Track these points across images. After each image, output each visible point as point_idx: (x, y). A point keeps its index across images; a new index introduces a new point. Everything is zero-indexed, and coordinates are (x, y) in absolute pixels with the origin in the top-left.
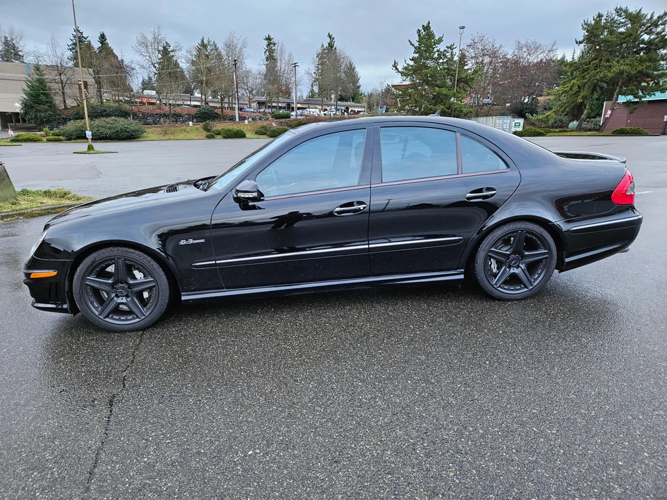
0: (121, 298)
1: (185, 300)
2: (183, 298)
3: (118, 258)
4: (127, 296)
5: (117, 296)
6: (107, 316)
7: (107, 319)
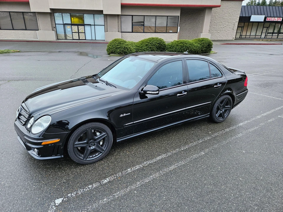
0: (91, 147)
1: (119, 142)
2: (117, 141)
3: (88, 129)
4: (94, 145)
5: (90, 147)
6: (87, 158)
7: (87, 159)
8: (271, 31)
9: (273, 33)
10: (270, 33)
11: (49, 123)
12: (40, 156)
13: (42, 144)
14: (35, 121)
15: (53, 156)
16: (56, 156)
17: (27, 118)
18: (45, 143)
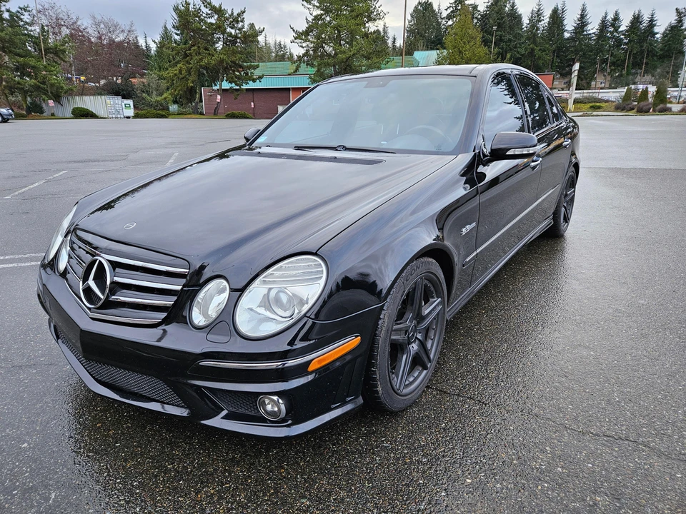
11: (322, 281)
12: (290, 422)
13: (311, 368)
14: (242, 290)
15: (333, 406)
16: (344, 403)
17: (182, 289)
18: (319, 362)
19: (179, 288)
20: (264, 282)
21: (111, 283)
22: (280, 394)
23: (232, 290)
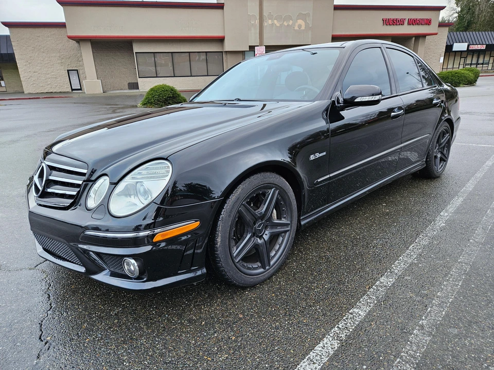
8: (469, 61)
9: (471, 64)
10: (468, 64)
11: (168, 178)
12: (145, 279)
13: (155, 240)
14: (116, 184)
15: (179, 272)
16: (189, 271)
17: (83, 183)
18: (162, 236)
19: (80, 182)
20: (133, 178)
21: (46, 181)
22: (134, 256)
23: (111, 183)
